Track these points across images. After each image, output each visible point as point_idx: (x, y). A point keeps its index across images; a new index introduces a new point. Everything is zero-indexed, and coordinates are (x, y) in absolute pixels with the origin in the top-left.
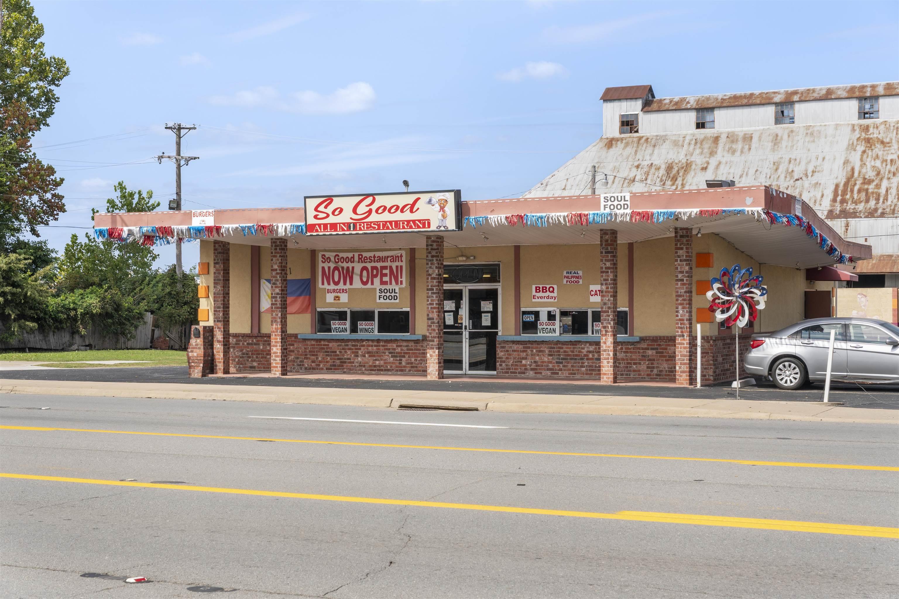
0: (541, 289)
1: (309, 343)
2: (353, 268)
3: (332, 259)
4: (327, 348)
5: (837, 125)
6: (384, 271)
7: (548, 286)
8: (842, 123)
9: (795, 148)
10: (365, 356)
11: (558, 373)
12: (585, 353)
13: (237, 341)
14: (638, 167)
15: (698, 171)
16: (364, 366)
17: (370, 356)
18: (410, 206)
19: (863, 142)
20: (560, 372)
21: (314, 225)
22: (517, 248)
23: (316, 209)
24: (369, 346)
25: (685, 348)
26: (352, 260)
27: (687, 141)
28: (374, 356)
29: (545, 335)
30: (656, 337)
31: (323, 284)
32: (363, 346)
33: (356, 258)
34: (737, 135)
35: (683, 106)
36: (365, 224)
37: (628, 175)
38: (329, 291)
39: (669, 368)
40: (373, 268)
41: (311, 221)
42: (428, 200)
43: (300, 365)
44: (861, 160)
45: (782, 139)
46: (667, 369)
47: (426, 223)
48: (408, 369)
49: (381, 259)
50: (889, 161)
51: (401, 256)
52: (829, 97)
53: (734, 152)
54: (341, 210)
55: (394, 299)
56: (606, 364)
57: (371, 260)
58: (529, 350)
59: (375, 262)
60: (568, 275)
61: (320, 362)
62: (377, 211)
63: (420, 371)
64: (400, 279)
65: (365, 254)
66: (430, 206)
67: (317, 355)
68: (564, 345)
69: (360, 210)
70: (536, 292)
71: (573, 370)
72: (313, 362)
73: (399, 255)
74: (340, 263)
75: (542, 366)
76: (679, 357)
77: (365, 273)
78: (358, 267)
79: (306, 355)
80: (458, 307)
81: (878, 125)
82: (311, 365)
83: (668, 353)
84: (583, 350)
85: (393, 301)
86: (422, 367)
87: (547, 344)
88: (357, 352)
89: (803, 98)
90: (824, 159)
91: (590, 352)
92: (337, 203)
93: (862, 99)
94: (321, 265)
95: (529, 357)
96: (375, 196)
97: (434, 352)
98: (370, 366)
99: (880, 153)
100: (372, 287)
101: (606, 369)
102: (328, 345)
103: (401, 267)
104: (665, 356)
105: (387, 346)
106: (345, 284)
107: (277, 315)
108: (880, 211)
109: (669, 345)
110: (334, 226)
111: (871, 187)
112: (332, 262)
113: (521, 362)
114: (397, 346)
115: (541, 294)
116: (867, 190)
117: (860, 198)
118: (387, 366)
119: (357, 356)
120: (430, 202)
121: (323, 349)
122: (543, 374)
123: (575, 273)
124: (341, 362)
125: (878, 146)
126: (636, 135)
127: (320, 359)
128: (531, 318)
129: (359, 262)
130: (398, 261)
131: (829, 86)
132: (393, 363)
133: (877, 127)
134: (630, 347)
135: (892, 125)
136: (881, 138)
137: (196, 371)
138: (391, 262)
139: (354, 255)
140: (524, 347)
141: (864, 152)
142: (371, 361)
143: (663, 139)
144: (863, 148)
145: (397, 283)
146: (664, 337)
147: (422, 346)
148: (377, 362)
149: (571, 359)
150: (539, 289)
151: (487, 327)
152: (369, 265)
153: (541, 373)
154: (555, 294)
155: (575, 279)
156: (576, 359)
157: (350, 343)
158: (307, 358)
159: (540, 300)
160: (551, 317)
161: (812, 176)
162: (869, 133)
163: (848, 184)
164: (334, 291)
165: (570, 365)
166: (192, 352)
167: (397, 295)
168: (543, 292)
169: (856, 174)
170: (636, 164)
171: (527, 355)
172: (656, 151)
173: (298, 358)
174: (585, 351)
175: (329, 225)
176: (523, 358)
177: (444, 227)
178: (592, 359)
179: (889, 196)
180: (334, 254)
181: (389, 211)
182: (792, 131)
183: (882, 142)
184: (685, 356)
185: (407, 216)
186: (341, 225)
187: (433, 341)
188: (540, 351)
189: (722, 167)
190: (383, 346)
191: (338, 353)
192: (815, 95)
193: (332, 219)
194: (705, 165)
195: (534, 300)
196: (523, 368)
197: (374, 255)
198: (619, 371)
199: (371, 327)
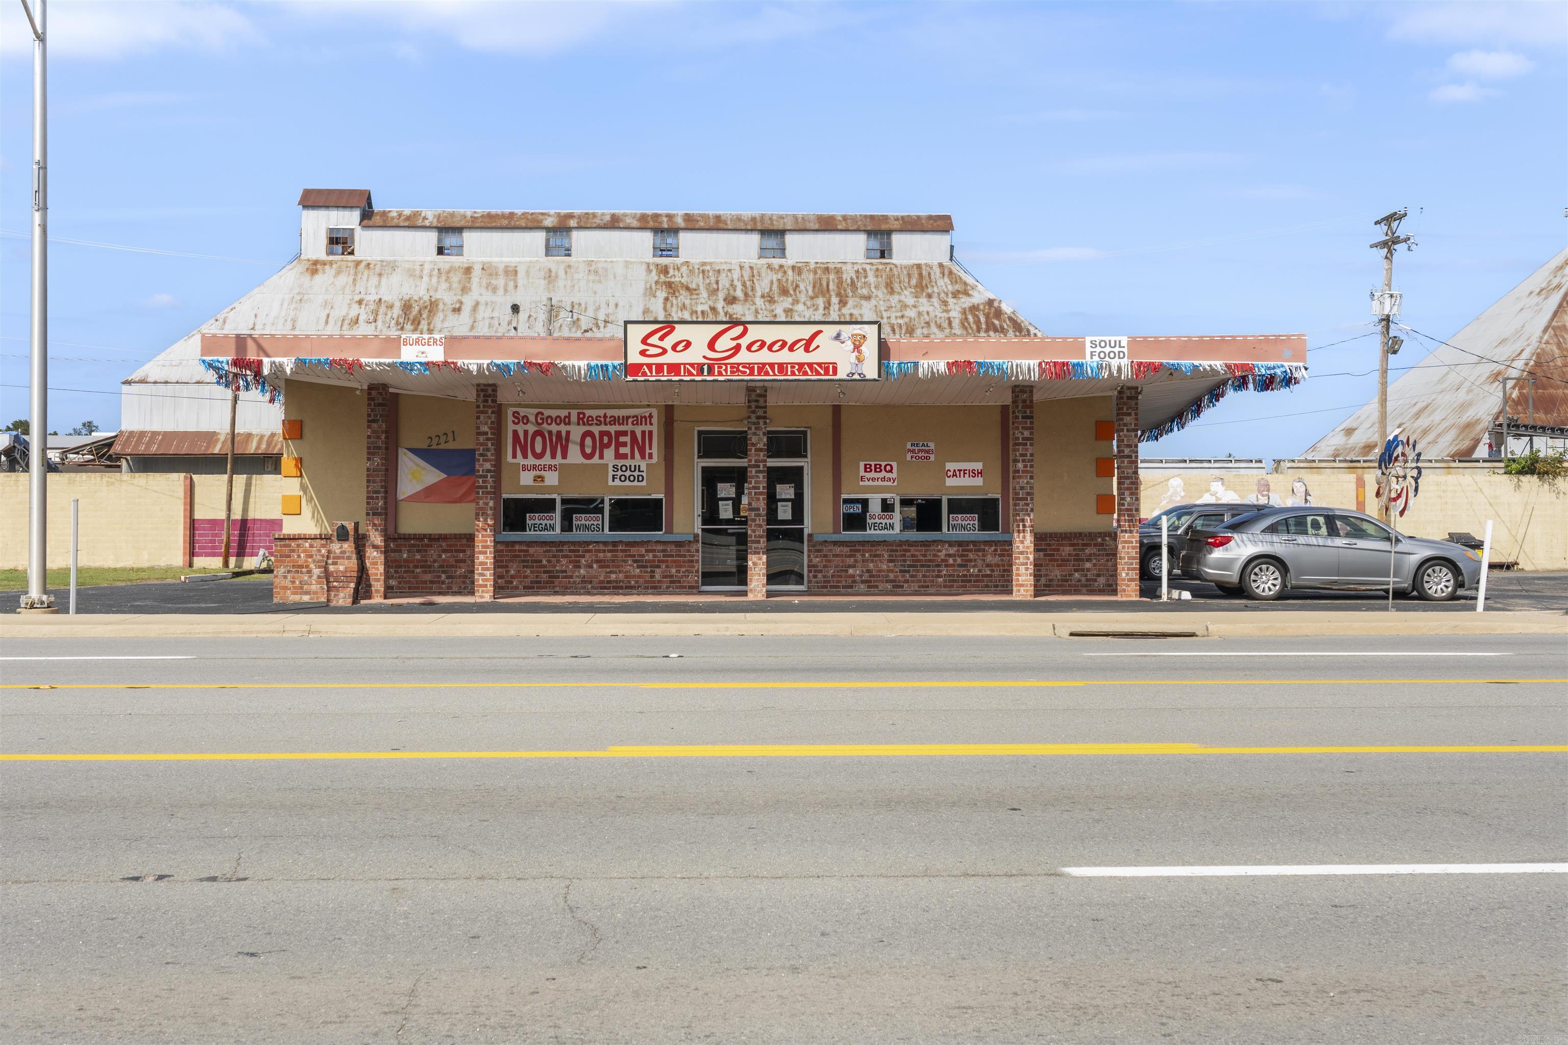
0: (873, 468)
2: (568, 433)
3: (532, 418)
4: (527, 556)
5: (626, 262)
6: (622, 439)
7: (883, 464)
8: (633, 260)
9: (576, 287)
10: (591, 567)
11: (902, 587)
12: (943, 557)
14: (360, 302)
15: (449, 313)
16: (591, 582)
17: (600, 567)
18: (805, 342)
19: (664, 287)
20: (906, 585)
21: (640, 366)
22: (837, 410)
23: (644, 341)
24: (599, 551)
25: (1133, 548)
26: (567, 421)
27: (426, 271)
28: (608, 567)
29: (878, 532)
30: (1046, 534)
31: (514, 456)
32: (588, 551)
33: (574, 418)
34: (496, 268)
35: (418, 223)
36: (729, 366)
37: (348, 314)
38: (525, 468)
39: (1061, 575)
40: (602, 434)
41: (634, 358)
42: (835, 335)
44: (665, 309)
45: (557, 276)
46: (1059, 577)
47: (830, 367)
48: (664, 586)
49: (615, 420)
50: (699, 313)
51: (651, 416)
52: (616, 224)
53: (495, 290)
54: (688, 344)
55: (638, 481)
56: (1024, 571)
57: (600, 421)
58: (858, 554)
59: (606, 424)
60: (913, 447)
61: (513, 577)
62: (749, 348)
63: (685, 587)
64: (648, 451)
65: (588, 413)
66: (838, 343)
67: (507, 566)
68: (912, 546)
69: (721, 344)
70: (866, 471)
71: (925, 581)
73: (647, 415)
74: (545, 425)
75: (879, 576)
76: (1126, 560)
77: (588, 441)
78: (577, 432)
80: (740, 492)
81: (679, 266)
83: (1061, 555)
84: (940, 554)
85: (636, 483)
86: (689, 582)
87: (887, 546)
88: (579, 561)
89: (582, 224)
90: (616, 305)
91: (950, 556)
92: (681, 332)
93: (658, 231)
94: (511, 427)
95: (859, 564)
96: (748, 326)
97: (760, 559)
98: (601, 582)
99: (687, 302)
100: (601, 462)
101: (1024, 578)
102: (527, 551)
103: (651, 433)
104: (1057, 560)
105: (630, 550)
106: (553, 456)
107: (487, 504)
109: (1062, 545)
110: (674, 368)
112: (532, 423)
113: (847, 571)
115: (873, 475)
118: (629, 582)
119: (579, 567)
120: (838, 337)
121: (519, 556)
122: (880, 588)
123: (924, 445)
124: (550, 577)
125: (683, 292)
126: (352, 257)
127: (512, 572)
128: (857, 509)
129: (578, 424)
130: (646, 424)
131: (613, 211)
132: (639, 577)
133: (678, 269)
134: (1007, 548)
135: (696, 267)
136: (685, 283)
137: (342, 595)
138: (633, 424)
139: (569, 413)
140: (851, 551)
141: (666, 299)
142: (603, 575)
143: (392, 266)
144: (664, 295)
145: (643, 457)
146: (1056, 534)
147: (689, 551)
148: (613, 576)
149: (922, 566)
150: (870, 468)
151: (785, 522)
152: (596, 430)
153: (877, 587)
154: (894, 475)
155: (923, 454)
156: (929, 566)
157: (566, 548)
159: (871, 483)
160: (887, 507)
161: (605, 327)
162: (670, 275)
164: (534, 467)
165: (920, 575)
166: (335, 563)
167: (644, 474)
168: (876, 471)
170: (357, 298)
171: (856, 561)
172: (384, 281)
174: (942, 555)
175: (665, 367)
176: (850, 566)
177: (860, 374)
178: (952, 565)
180: (536, 411)
181: (770, 348)
182: (569, 266)
183: (688, 288)
184: (1134, 558)
185: (800, 356)
186: (688, 366)
187: (759, 542)
188: (876, 556)
189: (481, 308)
190: (622, 551)
191: (544, 562)
192: (598, 221)
193: (671, 358)
194: (458, 306)
195: (861, 483)
196: (850, 580)
197: (605, 414)
198: (991, 581)
199: (595, 523)
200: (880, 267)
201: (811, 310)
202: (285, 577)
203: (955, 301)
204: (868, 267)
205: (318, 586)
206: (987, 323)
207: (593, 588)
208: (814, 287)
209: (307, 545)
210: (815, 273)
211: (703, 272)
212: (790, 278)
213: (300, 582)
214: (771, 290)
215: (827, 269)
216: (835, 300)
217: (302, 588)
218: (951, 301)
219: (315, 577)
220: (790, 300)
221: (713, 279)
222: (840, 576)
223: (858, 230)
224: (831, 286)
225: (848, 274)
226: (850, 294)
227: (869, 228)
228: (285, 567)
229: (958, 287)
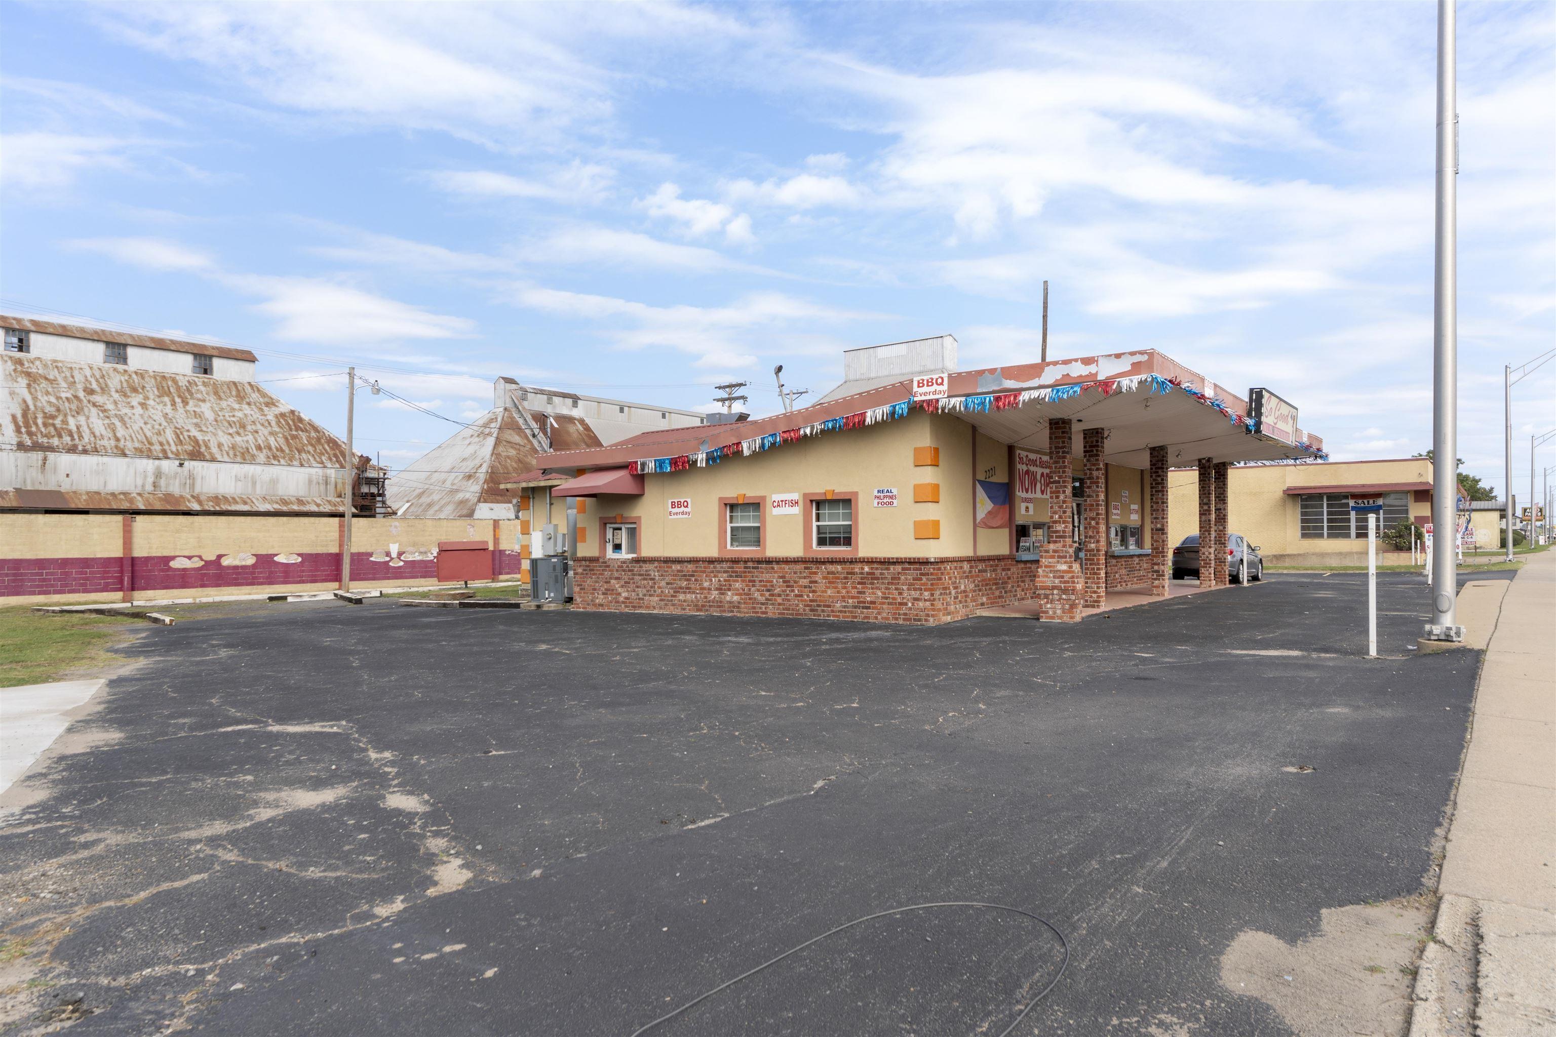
19: (23, 375)
44: (30, 393)
50: (64, 399)
81: (33, 360)
93: (7, 330)
99: (50, 390)
108: (80, 448)
111: (58, 422)
116: (54, 425)
117: (49, 433)
125: (43, 381)
133: (33, 363)
135: (49, 363)
136: (43, 374)
141: (29, 385)
144: (26, 381)
162: (26, 367)
163: (27, 417)
169: (32, 407)
179: (83, 434)
183: (46, 379)
200: (206, 380)
201: (161, 405)
203: (267, 409)
204: (196, 379)
206: (295, 425)
208: (158, 389)
210: (156, 379)
211: (57, 367)
212: (136, 381)
214: (122, 387)
215: (164, 377)
216: (178, 400)
218: (265, 409)
220: (141, 396)
221: (68, 375)
223: (187, 352)
224: (172, 390)
225: (183, 382)
226: (189, 397)
227: (195, 352)
229: (266, 400)
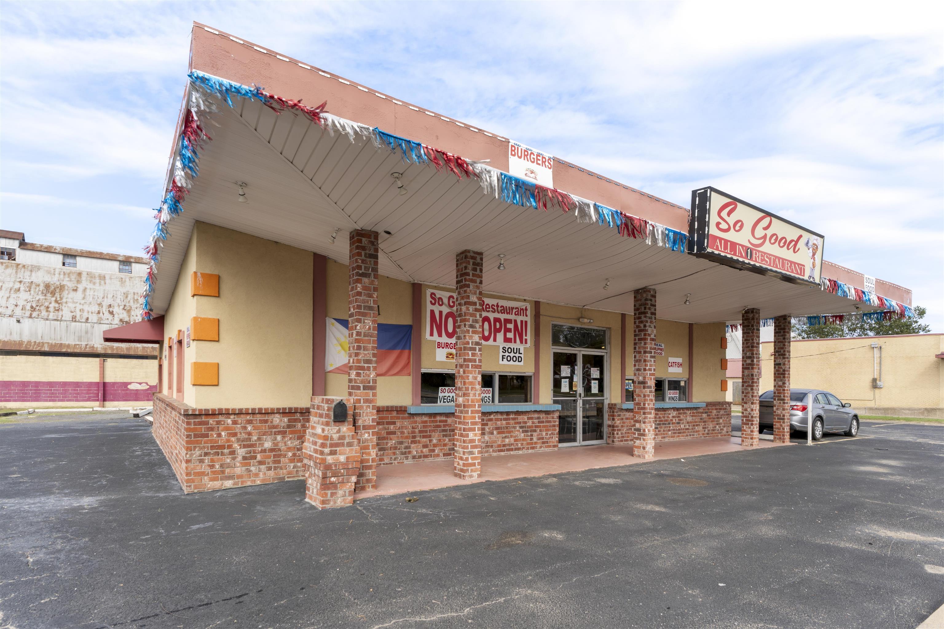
1: (418, 419)
3: (446, 301)
4: (444, 426)
6: (508, 326)
9: (135, 287)
10: (492, 433)
13: (289, 421)
14: (20, 282)
15: (71, 291)
16: (492, 446)
17: (499, 433)
18: (794, 243)
21: (715, 238)
22: (623, 317)
23: (719, 213)
24: (497, 420)
27: (57, 272)
28: (503, 433)
31: (432, 334)
32: (491, 420)
35: (53, 251)
36: (760, 254)
37: (13, 287)
38: (439, 345)
40: (497, 320)
41: (713, 229)
43: (405, 453)
45: (125, 281)
46: (712, 428)
47: (802, 269)
48: (538, 446)
49: (504, 310)
51: (526, 309)
53: (94, 283)
55: (519, 361)
57: (494, 309)
59: (498, 313)
61: (435, 446)
64: (524, 337)
65: (487, 302)
67: (430, 436)
72: (425, 446)
73: (524, 308)
77: (486, 325)
79: (414, 437)
80: (573, 372)
82: (422, 452)
83: (713, 415)
85: (517, 363)
86: (553, 442)
94: (429, 307)
98: (499, 446)
100: (495, 343)
103: (526, 322)
105: (518, 418)
110: (733, 247)
112: (446, 305)
114: (528, 419)
118: (517, 444)
121: (439, 426)
123: (660, 345)
126: (13, 262)
127: (435, 441)
128: (631, 386)
130: (523, 315)
132: (523, 440)
138: (516, 315)
143: (38, 268)
145: (521, 342)
147: (553, 418)
148: (507, 441)
149: (663, 424)
151: (595, 395)
155: (659, 351)
156: (666, 424)
158: (415, 442)
164: (447, 345)
165: (662, 429)
166: (333, 453)
167: (522, 356)
170: (19, 280)
172: (33, 274)
173: (401, 443)
175: (729, 244)
180: (448, 294)
182: (131, 278)
186: (740, 248)
189: (88, 291)
190: (514, 419)
194: (75, 288)
197: (497, 304)
198: (688, 432)
199: (488, 395)
202: (201, 461)
205: (244, 468)
207: (493, 451)
209: (229, 421)
213: (221, 466)
217: (223, 472)
219: (240, 458)
222: (628, 433)
228: (201, 449)
